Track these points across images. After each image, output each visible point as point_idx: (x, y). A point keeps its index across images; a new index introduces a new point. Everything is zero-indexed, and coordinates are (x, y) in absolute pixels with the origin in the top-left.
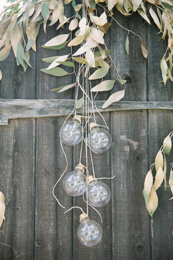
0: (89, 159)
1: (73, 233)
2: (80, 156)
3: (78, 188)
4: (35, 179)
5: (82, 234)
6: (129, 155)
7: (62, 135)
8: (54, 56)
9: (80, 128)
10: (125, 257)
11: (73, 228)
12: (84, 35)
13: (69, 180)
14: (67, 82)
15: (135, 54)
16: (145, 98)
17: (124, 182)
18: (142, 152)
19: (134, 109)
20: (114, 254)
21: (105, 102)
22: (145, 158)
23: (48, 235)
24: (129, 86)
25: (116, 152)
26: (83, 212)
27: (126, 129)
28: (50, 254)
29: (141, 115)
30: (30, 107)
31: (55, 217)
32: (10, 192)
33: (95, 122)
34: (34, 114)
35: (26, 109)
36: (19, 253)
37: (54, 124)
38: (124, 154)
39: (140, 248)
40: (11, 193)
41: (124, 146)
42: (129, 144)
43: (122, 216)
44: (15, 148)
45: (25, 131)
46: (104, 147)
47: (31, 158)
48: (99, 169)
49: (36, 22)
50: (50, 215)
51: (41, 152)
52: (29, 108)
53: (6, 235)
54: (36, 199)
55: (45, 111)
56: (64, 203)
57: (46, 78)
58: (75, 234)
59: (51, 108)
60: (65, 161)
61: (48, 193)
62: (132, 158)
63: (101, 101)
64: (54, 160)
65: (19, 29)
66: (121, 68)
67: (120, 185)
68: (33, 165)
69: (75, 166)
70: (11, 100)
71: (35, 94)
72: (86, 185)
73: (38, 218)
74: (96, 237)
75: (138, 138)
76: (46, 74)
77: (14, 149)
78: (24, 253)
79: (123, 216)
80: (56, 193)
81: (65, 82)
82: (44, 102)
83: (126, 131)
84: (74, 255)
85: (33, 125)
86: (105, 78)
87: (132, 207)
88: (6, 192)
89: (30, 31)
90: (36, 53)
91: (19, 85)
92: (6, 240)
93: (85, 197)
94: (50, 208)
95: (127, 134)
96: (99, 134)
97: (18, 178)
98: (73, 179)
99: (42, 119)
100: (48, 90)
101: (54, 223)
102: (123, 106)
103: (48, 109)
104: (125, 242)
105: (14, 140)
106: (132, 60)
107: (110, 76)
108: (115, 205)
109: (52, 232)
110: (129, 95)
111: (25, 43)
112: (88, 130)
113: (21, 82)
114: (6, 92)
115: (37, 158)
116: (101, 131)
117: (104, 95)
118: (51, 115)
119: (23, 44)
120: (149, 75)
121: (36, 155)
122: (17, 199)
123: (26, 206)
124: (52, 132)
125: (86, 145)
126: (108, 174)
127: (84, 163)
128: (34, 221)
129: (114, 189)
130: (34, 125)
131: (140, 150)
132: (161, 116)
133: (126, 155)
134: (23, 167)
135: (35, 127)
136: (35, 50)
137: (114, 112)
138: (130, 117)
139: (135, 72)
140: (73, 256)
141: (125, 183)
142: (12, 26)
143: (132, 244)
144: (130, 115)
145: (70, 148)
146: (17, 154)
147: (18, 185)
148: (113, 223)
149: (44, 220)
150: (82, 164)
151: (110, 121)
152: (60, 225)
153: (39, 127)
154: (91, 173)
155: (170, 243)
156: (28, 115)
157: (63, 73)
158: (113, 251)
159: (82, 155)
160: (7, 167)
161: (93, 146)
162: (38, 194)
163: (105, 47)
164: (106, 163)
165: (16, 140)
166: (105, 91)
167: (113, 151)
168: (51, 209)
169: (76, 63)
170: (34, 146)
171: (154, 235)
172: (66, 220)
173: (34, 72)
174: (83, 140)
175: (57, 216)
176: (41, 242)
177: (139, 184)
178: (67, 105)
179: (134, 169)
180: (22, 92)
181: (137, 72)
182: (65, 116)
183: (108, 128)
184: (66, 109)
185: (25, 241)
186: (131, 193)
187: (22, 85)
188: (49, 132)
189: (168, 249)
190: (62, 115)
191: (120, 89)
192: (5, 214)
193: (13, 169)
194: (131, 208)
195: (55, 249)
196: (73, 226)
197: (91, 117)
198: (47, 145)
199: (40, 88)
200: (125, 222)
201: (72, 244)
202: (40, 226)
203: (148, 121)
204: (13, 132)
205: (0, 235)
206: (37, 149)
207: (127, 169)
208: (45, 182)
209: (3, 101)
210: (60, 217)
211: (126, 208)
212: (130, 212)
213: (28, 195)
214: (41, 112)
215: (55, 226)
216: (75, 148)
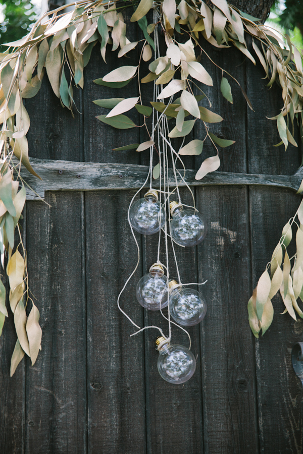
0: (171, 255)
1: (146, 368)
4: (86, 286)
6: (224, 251)
10: (222, 399)
11: (145, 360)
14: (131, 139)
16: (245, 169)
17: (218, 290)
18: (242, 246)
19: (233, 183)
20: (206, 395)
22: (246, 256)
23: (108, 371)
24: (222, 150)
26: (163, 334)
27: (219, 213)
28: (112, 400)
29: (240, 194)
30: (80, 173)
31: (119, 344)
32: (47, 306)
33: (180, 201)
34: (85, 185)
35: (73, 176)
36: (64, 402)
37: (113, 202)
38: (217, 250)
39: (243, 384)
40: (48, 309)
41: (217, 237)
42: (224, 235)
44: (53, 238)
45: (68, 211)
47: (80, 253)
50: (110, 341)
51: (94, 244)
52: (77, 175)
53: (43, 375)
54: (88, 316)
55: (102, 181)
57: (100, 131)
58: (149, 369)
59: (111, 176)
61: (106, 308)
62: (228, 254)
64: (114, 257)
65: (59, 51)
67: (212, 294)
68: (83, 265)
69: (149, 266)
70: (50, 160)
71: (82, 153)
73: (93, 346)
75: (236, 225)
77: (52, 239)
78: (72, 401)
79: (217, 339)
81: (129, 138)
82: (101, 167)
83: (218, 215)
84: (147, 400)
85: (81, 202)
88: (42, 306)
90: (83, 90)
91: (57, 138)
92: (43, 383)
94: (111, 330)
95: (221, 220)
97: (58, 285)
99: (96, 194)
100: (104, 149)
101: (116, 353)
102: (217, 179)
103: (107, 178)
104: (221, 377)
105: (50, 224)
106: (225, 113)
108: (206, 325)
109: (114, 366)
113: (60, 134)
114: (36, 148)
115: (88, 254)
116: (190, 214)
118: (111, 187)
120: (250, 137)
121: (86, 249)
122: (59, 318)
123: (74, 328)
124: (110, 214)
125: (166, 234)
126: (194, 279)
127: (163, 261)
128: (86, 352)
130: (83, 202)
131: (240, 244)
132: (267, 195)
133: (220, 251)
134: (66, 268)
135: (84, 205)
136: (82, 86)
137: (202, 187)
138: (225, 196)
139: (230, 130)
141: (219, 292)
143: (230, 380)
144: (225, 192)
146: (56, 247)
147: (59, 296)
148: (204, 350)
149: (102, 349)
150: (161, 262)
152: (126, 356)
153: (90, 206)
154: (173, 277)
155: (282, 375)
157: (130, 124)
158: (205, 391)
160: (41, 267)
162: (92, 309)
164: (192, 261)
165: (54, 225)
167: (201, 245)
168: (112, 331)
170: (83, 235)
171: (261, 364)
175: (121, 343)
178: (136, 174)
179: (231, 270)
180: (61, 149)
181: (233, 131)
183: (197, 210)
184: (135, 180)
185: (73, 382)
186: (228, 306)
187: (62, 139)
188: (106, 213)
189: (280, 383)
190: (129, 188)
193: (51, 270)
194: (228, 327)
195: (120, 392)
196: (144, 357)
198: (103, 233)
199: (91, 145)
200: (220, 348)
201: (144, 384)
202: (97, 358)
203: (248, 201)
204: (48, 212)
205: (34, 374)
206: (88, 239)
207: (222, 271)
208: (102, 290)
209: (37, 162)
210: (126, 344)
211: (222, 328)
212: (227, 333)
213: (76, 311)
214: (97, 182)
215: (119, 358)
216: (146, 238)
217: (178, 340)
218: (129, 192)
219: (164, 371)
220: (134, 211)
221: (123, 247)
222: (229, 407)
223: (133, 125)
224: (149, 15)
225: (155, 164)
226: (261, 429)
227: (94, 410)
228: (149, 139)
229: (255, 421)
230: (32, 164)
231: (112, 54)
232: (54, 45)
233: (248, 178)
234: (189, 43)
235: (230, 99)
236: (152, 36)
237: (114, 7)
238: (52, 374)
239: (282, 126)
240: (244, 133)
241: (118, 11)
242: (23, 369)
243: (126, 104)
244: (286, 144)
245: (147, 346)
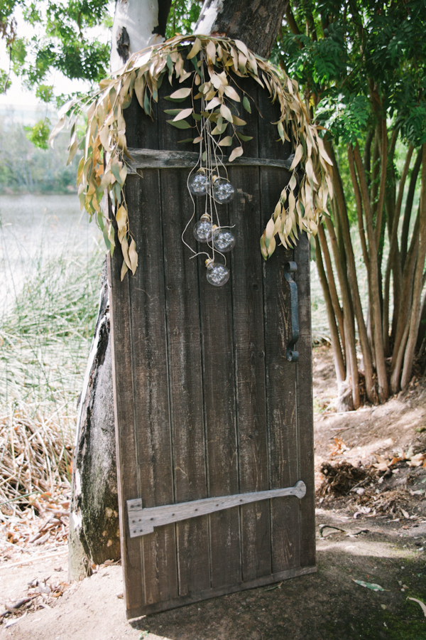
0: (213, 208)
1: (200, 277)
4: (163, 228)
6: (245, 207)
10: (244, 295)
14: (189, 135)
17: (241, 231)
18: (256, 204)
19: (251, 164)
20: (234, 293)
23: (177, 279)
26: (209, 257)
27: (242, 183)
28: (180, 296)
29: (254, 171)
30: (157, 157)
31: (183, 263)
33: (219, 175)
34: (161, 165)
35: (153, 159)
36: (152, 297)
37: (178, 176)
38: (241, 206)
39: (255, 286)
40: (141, 241)
41: (242, 198)
42: (245, 197)
45: (151, 182)
47: (158, 208)
50: (178, 261)
51: (167, 202)
52: (155, 159)
53: (140, 281)
54: (165, 247)
55: (171, 162)
57: (169, 130)
59: (176, 159)
61: (175, 242)
62: (248, 209)
64: (179, 210)
67: (239, 233)
68: (160, 215)
69: (200, 217)
70: (139, 149)
71: (158, 144)
73: (168, 264)
75: (252, 191)
77: (141, 199)
78: (157, 296)
81: (187, 135)
82: (170, 153)
83: (242, 185)
88: (138, 239)
90: (158, 104)
91: (142, 135)
92: (140, 286)
95: (243, 187)
97: (146, 227)
99: (167, 171)
100: (171, 142)
101: (182, 268)
103: (174, 161)
104: (243, 283)
105: (140, 189)
107: (229, 133)
108: (234, 252)
109: (180, 276)
110: (246, 152)
113: (144, 132)
115: (163, 208)
117: (227, 150)
118: (176, 166)
120: (261, 135)
121: (162, 205)
122: (147, 247)
123: (156, 253)
125: (211, 196)
127: (209, 213)
128: (164, 268)
130: (159, 176)
131: (255, 202)
132: (271, 172)
133: (243, 207)
134: (150, 217)
136: (157, 101)
138: (245, 172)
140: (200, 297)
143: (248, 284)
144: (245, 170)
146: (144, 204)
147: (147, 234)
149: (173, 266)
152: (188, 270)
154: (215, 222)
155: (278, 281)
156: (155, 165)
157: (187, 126)
158: (234, 291)
159: (207, 206)
162: (167, 242)
165: (142, 190)
166: (228, 146)
167: (231, 203)
168: (179, 256)
170: (160, 196)
171: (266, 275)
172: (193, 266)
176: (172, 286)
177: (254, 233)
178: (192, 158)
179: (249, 219)
180: (145, 141)
181: (250, 131)
183: (229, 181)
184: (191, 161)
185: (157, 285)
186: (247, 241)
187: (145, 135)
188: (174, 183)
189: (277, 286)
190: (187, 166)
192: (138, 262)
193: (141, 218)
194: (247, 253)
195: (184, 291)
196: (198, 271)
198: (172, 195)
199: (163, 139)
200: (243, 266)
202: (170, 272)
203: (260, 176)
205: (134, 281)
206: (163, 199)
207: (244, 219)
208: (172, 231)
209: (131, 150)
210: (187, 263)
212: (246, 257)
213: (157, 243)
214: (168, 163)
215: (183, 272)
216: (199, 198)
217: (218, 260)
218: (187, 169)
219: (210, 279)
220: (191, 181)
221: (184, 204)
222: (247, 300)
223: (189, 126)
224: (198, 55)
225: (203, 151)
226: (266, 312)
227: (169, 302)
228: (199, 136)
229: (262, 308)
230: (128, 151)
231: (176, 80)
232: (140, 75)
233: (260, 161)
234: (223, 74)
235: (249, 111)
236: (200, 68)
237: (176, 49)
238: (145, 281)
239: (281, 128)
240: (257, 133)
241: (179, 52)
242: (128, 277)
243: (185, 113)
244: (283, 140)
245: (200, 264)
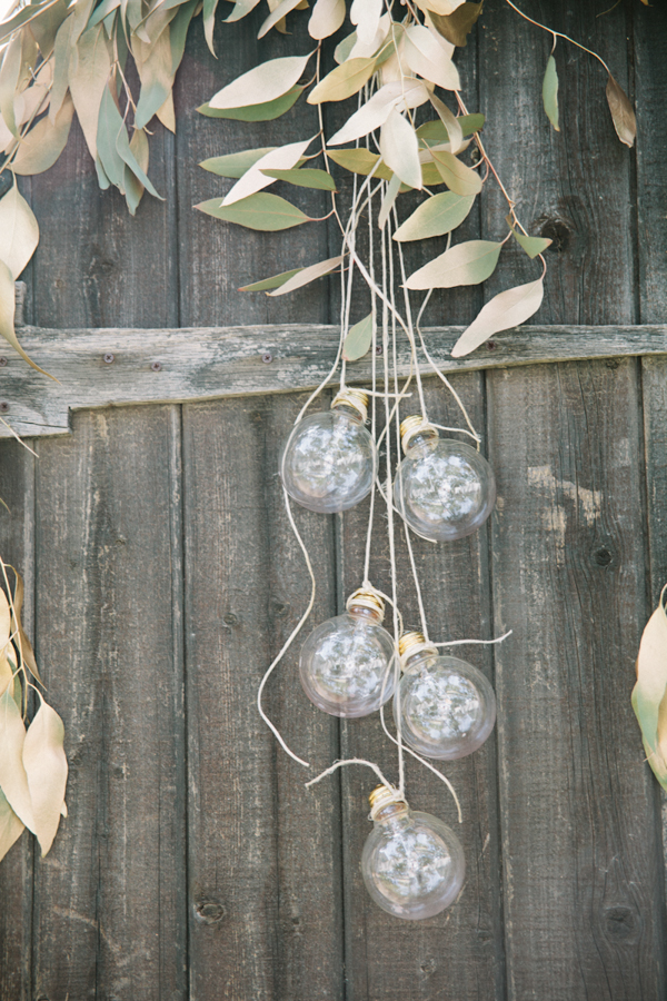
0: (403, 565)
1: (345, 867)
2: (364, 554)
3: (361, 684)
4: (185, 651)
5: (383, 868)
6: (565, 547)
7: (289, 470)
8: (250, 148)
9: (362, 441)
10: (560, 961)
11: (342, 846)
12: (374, 56)
13: (325, 650)
14: (303, 252)
15: (582, 130)
16: (627, 309)
17: (548, 657)
18: (620, 531)
19: (584, 356)
20: (512, 946)
21: (461, 333)
22: (631, 558)
23: (242, 874)
24: (560, 261)
25: (510, 534)
26: (384, 780)
27: (552, 442)
28: (251, 951)
29: (611, 383)
30: (157, 359)
31: (271, 803)
32: (82, 705)
33: (424, 414)
34: (173, 388)
35: (141, 368)
36: (126, 950)
37: (255, 426)
38: (547, 544)
39: (621, 920)
40: (87, 711)
41: (546, 508)
42: (565, 502)
43: (542, 793)
44: (99, 528)
45: (138, 459)
46: (465, 516)
47: (167, 566)
48: (442, 606)
49: (171, 10)
50: (247, 794)
51: (204, 541)
52: (151, 364)
53: (74, 879)
54: (190, 730)
55: (217, 375)
56: (303, 745)
57: (219, 240)
58: (353, 871)
59: (241, 360)
60: (303, 575)
61: (236, 708)
62: (579, 556)
63: (446, 328)
64: (259, 572)
65: (103, 42)
66: (527, 189)
67: (531, 668)
68: (175, 595)
69: (347, 595)
70: (80, 330)
71: (173, 305)
72: (392, 670)
73: (201, 806)
74: (440, 882)
75: (600, 474)
76: (219, 221)
77: (97, 533)
78: (146, 947)
79: (545, 793)
80: (273, 707)
81: (298, 252)
82: (215, 337)
83: (549, 447)
84: (348, 954)
85: (171, 432)
86: (459, 235)
87: (582, 756)
88: (69, 705)
89: (148, 46)
90: (176, 136)
91: (110, 269)
92: (74, 900)
93: (390, 718)
94: (250, 766)
95: (557, 459)
96: (442, 464)
97: (113, 650)
98: (338, 647)
99: (207, 409)
100: (230, 289)
101: (264, 825)
102: (536, 348)
103: (228, 367)
104: (559, 898)
105: (93, 493)
106: (569, 156)
107: (480, 223)
108: (513, 752)
109: (257, 861)
110: (561, 299)
111: (130, 99)
112: (394, 449)
113: (117, 258)
114: (57, 300)
115: (189, 566)
116: (449, 452)
117: (458, 305)
118: (242, 388)
119: (121, 101)
120: (643, 217)
121: (184, 555)
122: (113, 734)
123: (152, 760)
124: (247, 458)
125: (390, 508)
126: (479, 627)
127: (381, 582)
128: (183, 822)
129: (507, 687)
130: (175, 431)
131: (612, 525)
133: (554, 546)
134: (132, 604)
135: (179, 439)
136: (170, 124)
137: (499, 372)
138: (568, 391)
139: (584, 204)
140: (347, 959)
141: (551, 661)
142: (73, 29)
143: (584, 907)
144: (567, 381)
145: (325, 522)
146: (107, 551)
147: (114, 677)
148: (507, 822)
149: (224, 815)
150: (375, 585)
151: (485, 410)
152: (290, 834)
153: (193, 441)
154: (411, 624)
156: (149, 392)
157: (288, 216)
158: (510, 936)
159: (371, 549)
160: (69, 605)
161: (417, 514)
162: (199, 710)
163: (457, 104)
164: (472, 579)
165: (102, 495)
166: (461, 286)
167: (498, 533)
168: (253, 769)
169: (342, 176)
170: (176, 518)
172: (315, 815)
173: (167, 217)
174: (376, 487)
175: (276, 800)
176: (217, 902)
177: (611, 663)
178: (308, 348)
179: (586, 600)
180: (120, 298)
181: (592, 204)
182: (298, 393)
183: (477, 438)
184: (306, 365)
185: (149, 900)
186: (577, 701)
187: (121, 270)
188: (237, 458)
190: (289, 387)
191: (523, 277)
192: (67, 794)
193: (93, 611)
194: (578, 761)
195: (272, 929)
196: (341, 837)
197: (406, 393)
198: (228, 511)
199: (196, 280)
200: (555, 819)
201: (340, 909)
202: (211, 839)
203: (640, 403)
204: (88, 463)
205: (50, 878)
206: (188, 528)
207: (560, 602)
208: (224, 660)
209: (48, 337)
210: (289, 802)
211: (559, 762)
212: (574, 776)
213: (157, 715)
214: (204, 378)
215: (270, 840)
216: (345, 520)
218: (295, 396)
221: (281, 546)
222: (581, 983)
223: (299, 218)
225: (356, 317)
227: (203, 974)
235: (555, 119)
238: (97, 878)
240: (626, 209)
242: (24, 865)
245: (347, 809)
